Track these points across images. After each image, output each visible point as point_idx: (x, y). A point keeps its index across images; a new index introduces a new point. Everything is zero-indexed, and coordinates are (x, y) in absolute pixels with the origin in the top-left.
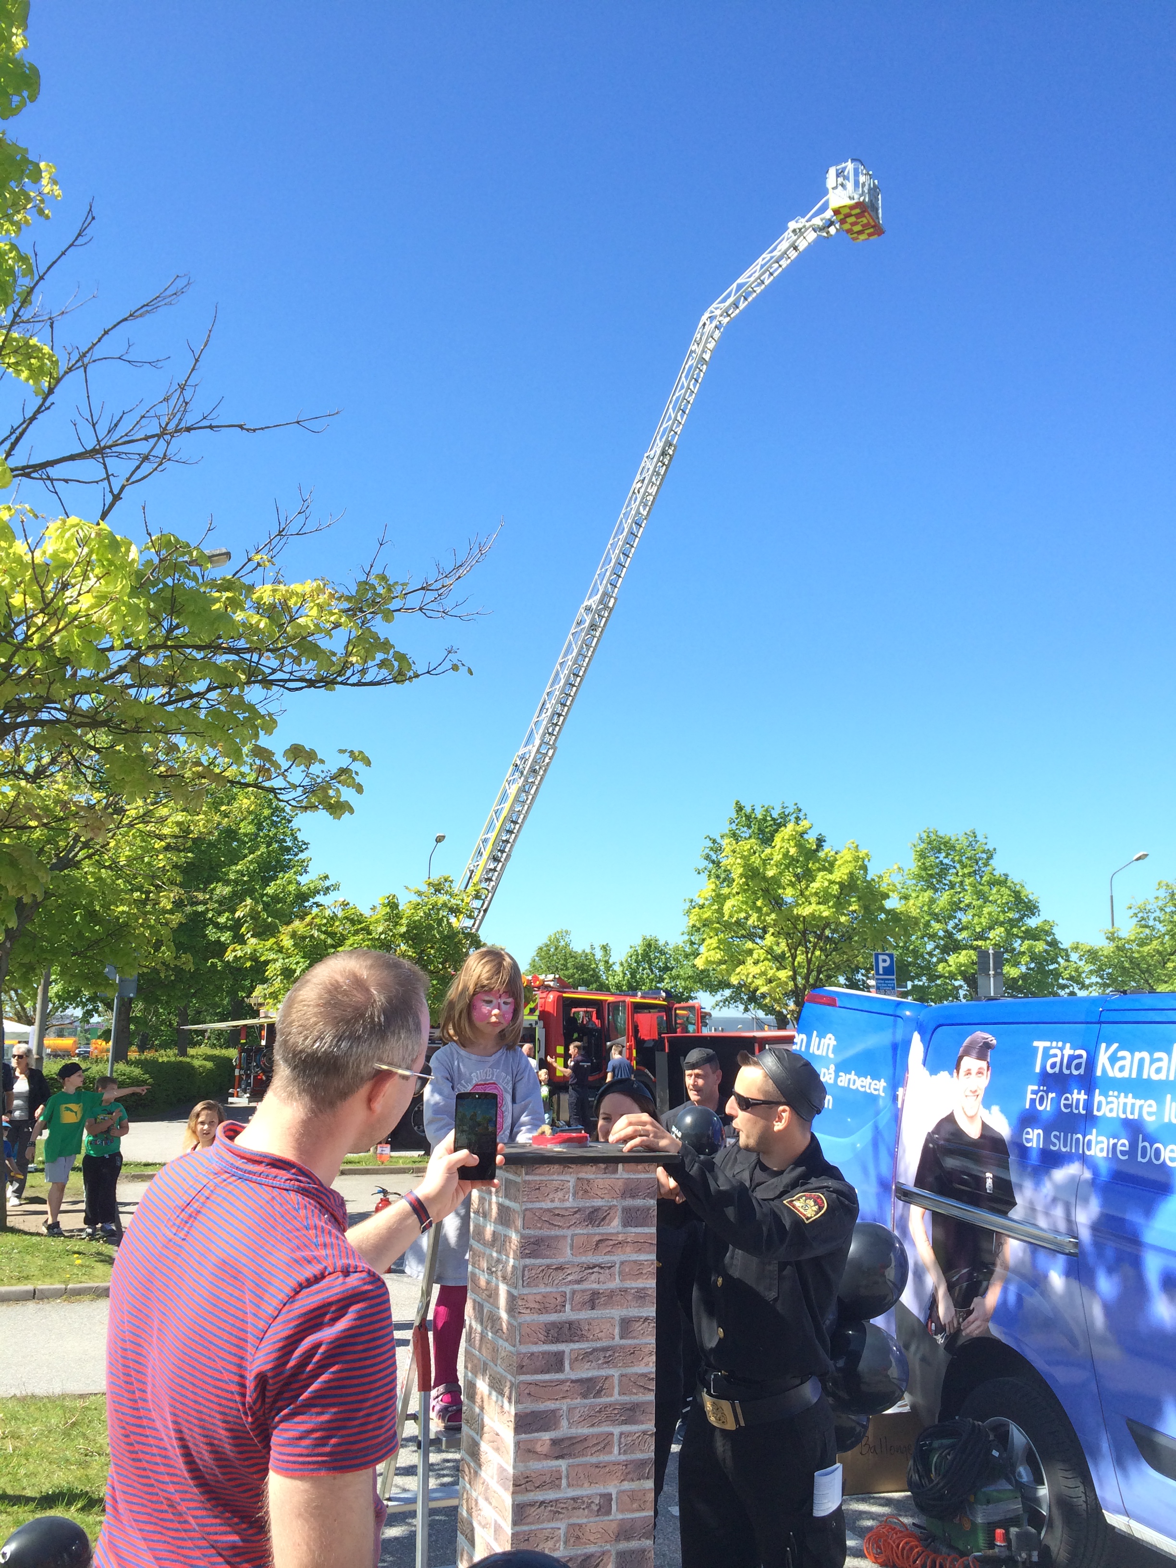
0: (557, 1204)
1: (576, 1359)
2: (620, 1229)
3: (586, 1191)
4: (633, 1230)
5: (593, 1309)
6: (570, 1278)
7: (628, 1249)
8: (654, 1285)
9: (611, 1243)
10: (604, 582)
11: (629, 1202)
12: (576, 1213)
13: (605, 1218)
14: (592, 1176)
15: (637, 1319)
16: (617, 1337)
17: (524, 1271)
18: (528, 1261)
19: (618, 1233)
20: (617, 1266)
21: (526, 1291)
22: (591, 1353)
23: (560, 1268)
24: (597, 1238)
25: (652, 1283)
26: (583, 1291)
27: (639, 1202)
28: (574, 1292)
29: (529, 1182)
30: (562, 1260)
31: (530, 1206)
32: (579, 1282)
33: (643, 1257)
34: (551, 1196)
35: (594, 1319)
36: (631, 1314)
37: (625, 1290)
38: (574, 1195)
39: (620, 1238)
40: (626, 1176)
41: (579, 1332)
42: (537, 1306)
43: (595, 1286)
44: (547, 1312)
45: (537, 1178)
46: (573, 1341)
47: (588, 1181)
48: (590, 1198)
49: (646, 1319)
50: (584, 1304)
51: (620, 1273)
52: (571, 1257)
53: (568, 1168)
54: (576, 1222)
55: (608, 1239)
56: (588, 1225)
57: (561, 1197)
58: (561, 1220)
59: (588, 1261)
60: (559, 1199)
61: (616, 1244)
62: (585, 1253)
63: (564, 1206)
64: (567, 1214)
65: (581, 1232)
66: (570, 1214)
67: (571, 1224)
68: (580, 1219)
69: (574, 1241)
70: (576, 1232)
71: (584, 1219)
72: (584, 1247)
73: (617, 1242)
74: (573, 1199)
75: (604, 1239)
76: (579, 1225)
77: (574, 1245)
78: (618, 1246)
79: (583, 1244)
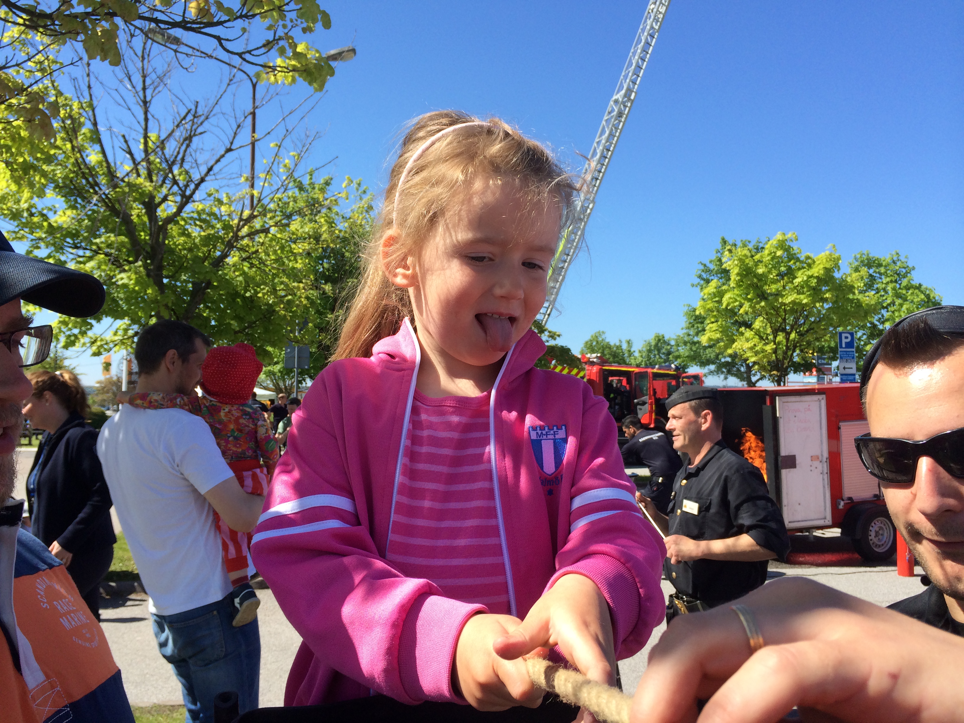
10: (628, 81)
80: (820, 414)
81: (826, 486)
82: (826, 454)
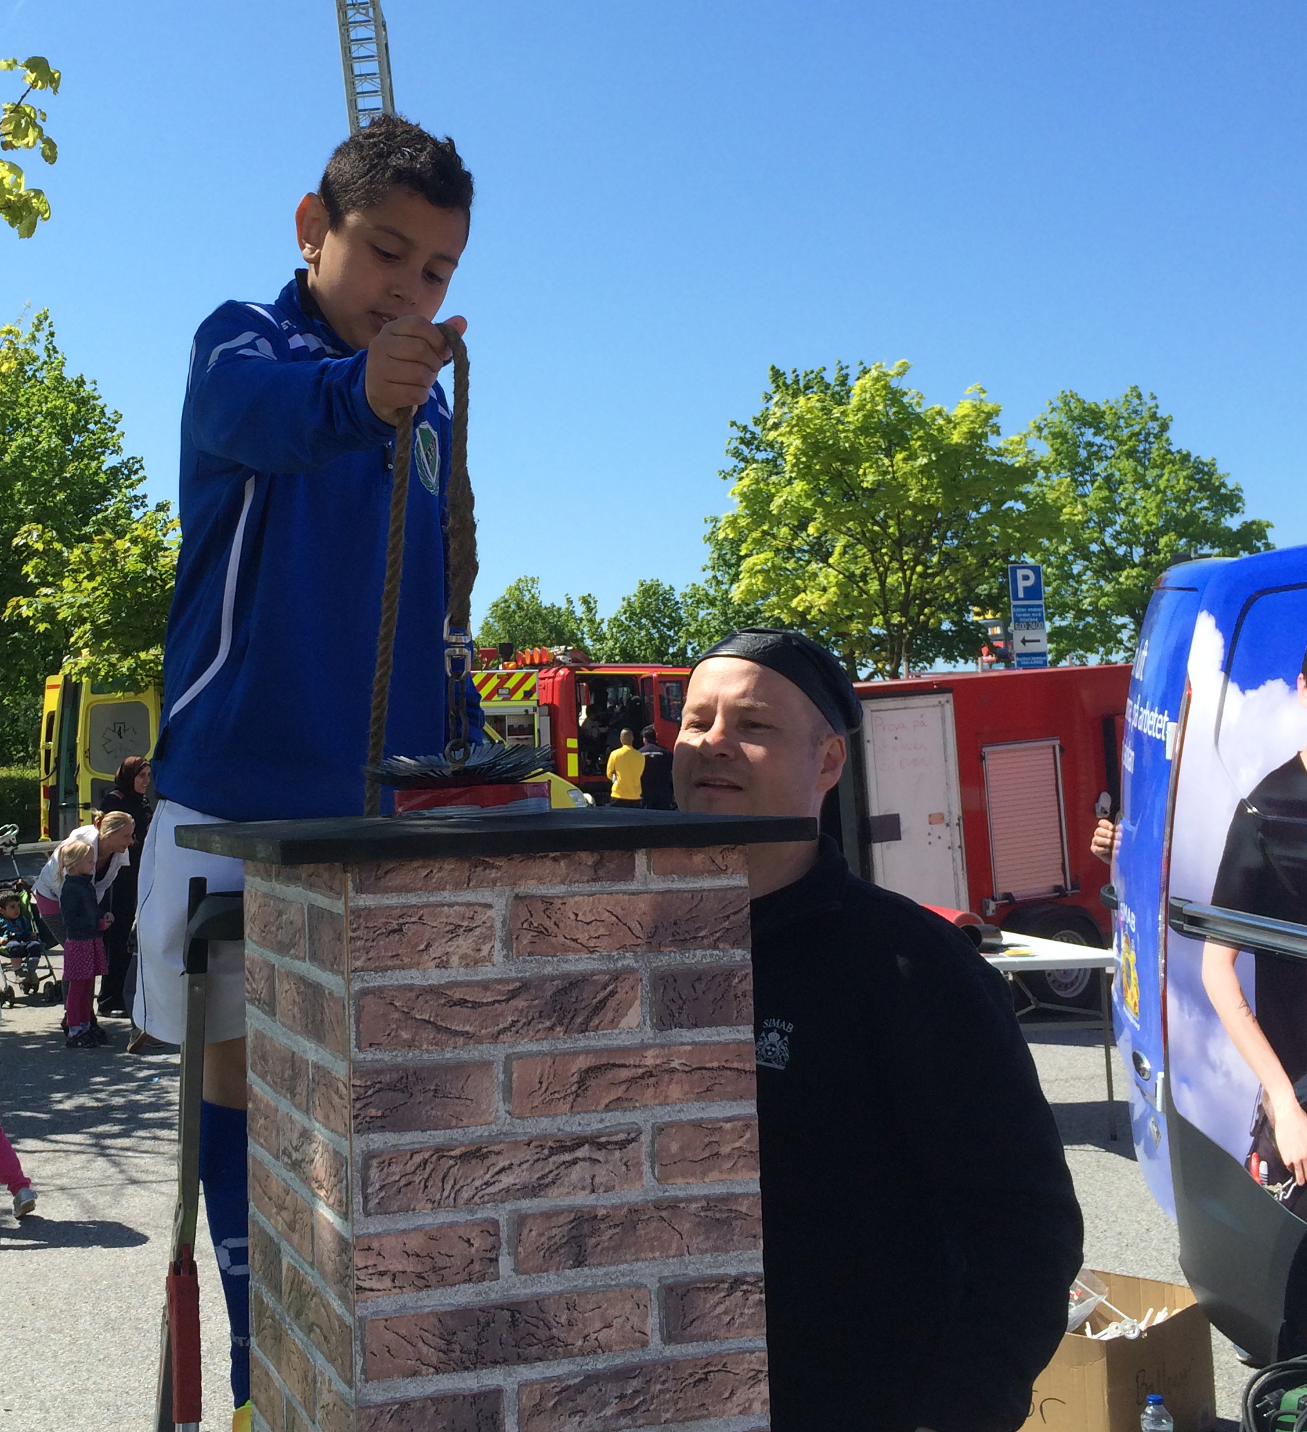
0: (457, 973)
1: (537, 1410)
2: (649, 1033)
3: (543, 932)
4: (688, 1035)
5: (579, 1263)
6: (507, 1180)
7: (675, 1091)
8: (756, 1187)
9: (625, 1074)
11: (671, 959)
12: (513, 994)
13: (603, 1003)
14: (560, 890)
15: (712, 1284)
16: (655, 1340)
17: (366, 1167)
18: (379, 1140)
19: (644, 1047)
20: (645, 1138)
21: (374, 1226)
22: (580, 1389)
23: (476, 1154)
24: (582, 1063)
25: (748, 1182)
26: (547, 1215)
27: (699, 957)
28: (521, 1221)
29: (369, 912)
30: (478, 1132)
31: (375, 981)
32: (534, 1190)
33: (717, 1110)
34: (436, 951)
35: (582, 1293)
36: (692, 1272)
37: (673, 1205)
38: (507, 944)
39: (650, 1059)
40: (658, 884)
41: (542, 1333)
42: (411, 1266)
43: (583, 1199)
44: (443, 1282)
45: (393, 900)
46: (526, 1360)
47: (547, 901)
48: (555, 950)
49: (737, 1281)
50: (553, 1251)
51: (653, 1157)
52: (508, 1121)
53: (485, 869)
54: (518, 1021)
55: (614, 1065)
56: (552, 1028)
57: (470, 952)
58: (473, 1019)
59: (559, 1130)
60: (463, 957)
61: (639, 1078)
62: (547, 1106)
63: (479, 978)
64: (489, 1000)
65: (534, 1047)
66: (498, 998)
67: (501, 1026)
68: (528, 1012)
69: (515, 1075)
70: (519, 1049)
71: (541, 1012)
72: (543, 1089)
73: (641, 1071)
74: (506, 956)
75: (603, 1065)
76: (525, 1028)
77: (514, 1085)
78: (644, 1082)
79: (541, 1083)
80: (944, 732)
81: (960, 873)
82: (957, 811)
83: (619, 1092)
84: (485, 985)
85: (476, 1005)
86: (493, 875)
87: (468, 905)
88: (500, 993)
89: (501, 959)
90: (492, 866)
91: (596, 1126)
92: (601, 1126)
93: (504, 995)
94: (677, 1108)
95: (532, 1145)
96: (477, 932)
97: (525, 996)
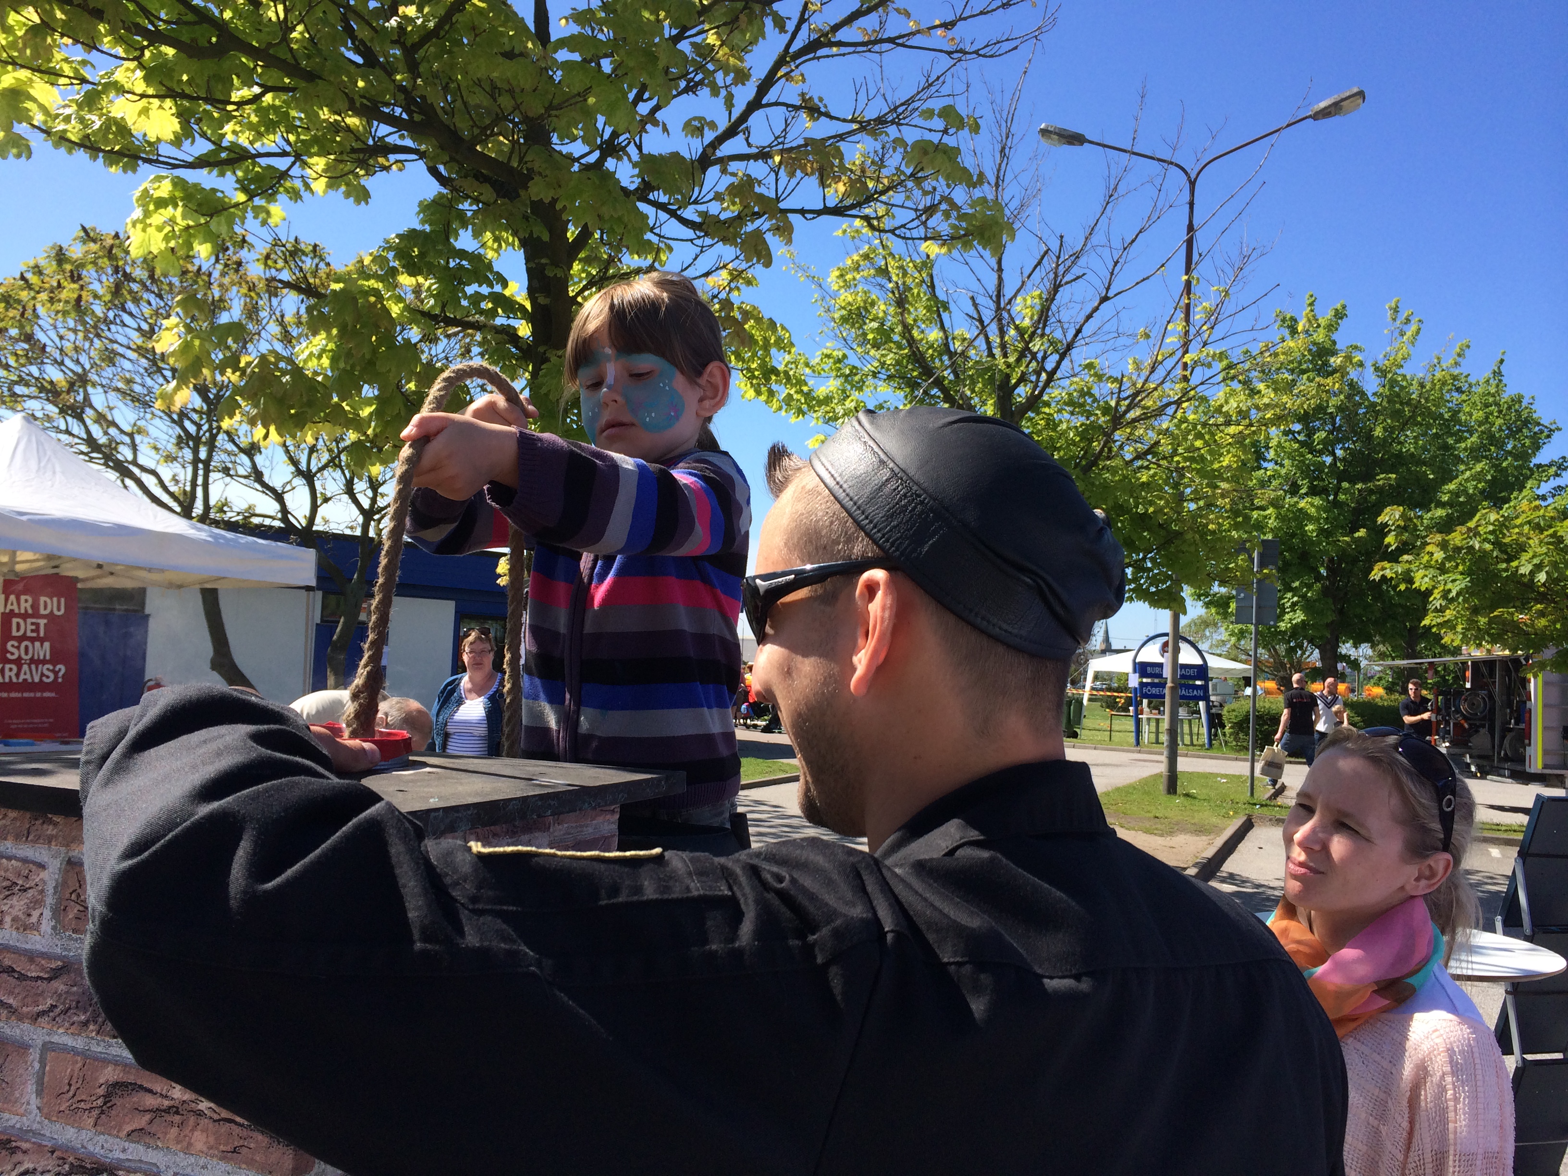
52: (38, 1119)
53: (44, 823)
54: (55, 1006)
55: (141, 1087)
56: (85, 1024)
57: (20, 914)
58: (17, 991)
59: (83, 1147)
60: (15, 919)
61: (164, 1111)
62: (72, 1115)
63: (28, 947)
64: (33, 974)
65: (69, 1041)
66: (41, 974)
67: (40, 1008)
68: (66, 999)
69: (47, 1068)
70: (55, 1039)
71: (78, 1002)
72: (71, 1093)
73: (166, 1103)
74: (54, 928)
75: (131, 1084)
76: (62, 1016)
77: (46, 1079)
78: (169, 1118)
79: (70, 1085)
83: (142, 1121)
84: (31, 956)
85: (22, 977)
86: (49, 832)
87: (25, 861)
88: (43, 969)
89: (49, 931)
90: (50, 821)
91: (118, 1155)
92: (122, 1156)
93: (48, 972)
94: (202, 1162)
95: (55, 1155)
96: (30, 893)
97: (65, 978)
